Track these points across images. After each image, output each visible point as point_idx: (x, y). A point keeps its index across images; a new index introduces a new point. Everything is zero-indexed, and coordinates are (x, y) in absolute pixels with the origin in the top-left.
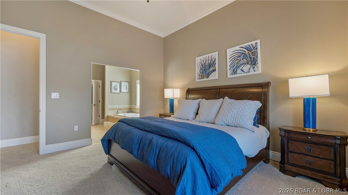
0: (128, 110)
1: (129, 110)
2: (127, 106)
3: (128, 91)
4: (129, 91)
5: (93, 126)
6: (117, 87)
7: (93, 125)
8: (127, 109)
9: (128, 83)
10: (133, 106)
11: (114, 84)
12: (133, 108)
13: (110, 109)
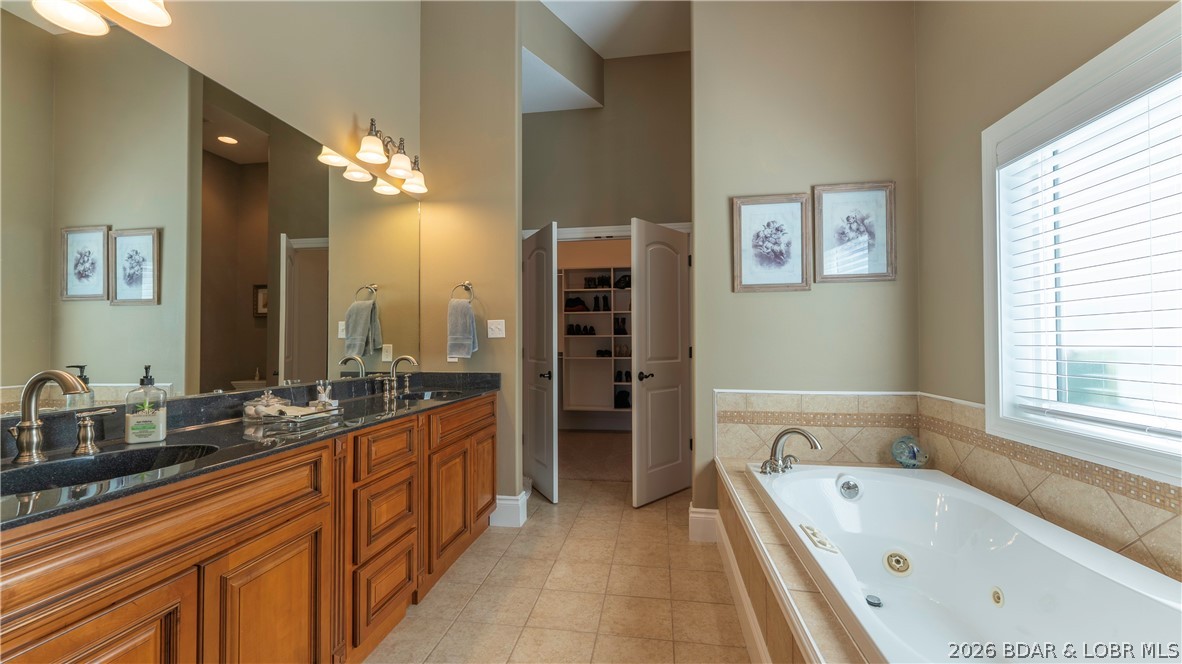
0: (885, 434)
1: (899, 432)
2: (879, 396)
3: (882, 268)
4: (890, 264)
5: (636, 514)
6: (784, 239)
7: (635, 504)
8: (874, 420)
9: (880, 196)
10: (935, 401)
11: (754, 219)
12: (934, 424)
13: (727, 417)
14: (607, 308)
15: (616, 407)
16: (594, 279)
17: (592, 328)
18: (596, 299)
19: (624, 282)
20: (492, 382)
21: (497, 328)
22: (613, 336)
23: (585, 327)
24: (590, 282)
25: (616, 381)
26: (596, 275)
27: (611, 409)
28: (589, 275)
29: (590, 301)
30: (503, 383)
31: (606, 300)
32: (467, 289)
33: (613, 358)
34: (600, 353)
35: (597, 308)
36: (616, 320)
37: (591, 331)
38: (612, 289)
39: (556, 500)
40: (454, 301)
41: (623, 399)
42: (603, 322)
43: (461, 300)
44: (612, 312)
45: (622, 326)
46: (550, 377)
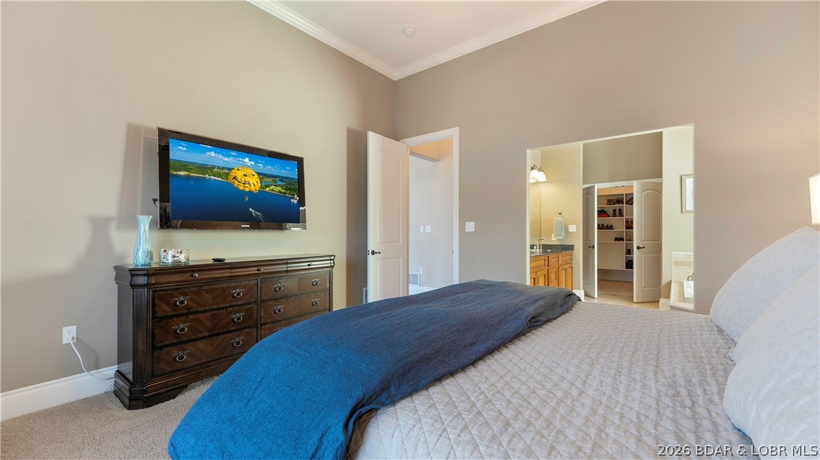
5: (635, 305)
7: (635, 301)
13: (677, 263)
14: (621, 215)
15: (627, 268)
16: (613, 200)
17: (611, 226)
18: (614, 211)
19: (630, 202)
20: (570, 248)
21: (572, 228)
22: (625, 230)
23: (607, 226)
24: (610, 202)
25: (627, 254)
26: (615, 198)
27: (624, 269)
28: (609, 198)
29: (610, 212)
30: (575, 248)
31: (620, 211)
32: (560, 214)
33: (625, 242)
34: (617, 239)
35: (615, 215)
36: (627, 222)
37: (611, 227)
38: (625, 205)
39: (596, 297)
40: (556, 219)
41: (629, 264)
42: (619, 224)
43: (559, 218)
44: (625, 217)
45: (629, 225)
46: (594, 247)
